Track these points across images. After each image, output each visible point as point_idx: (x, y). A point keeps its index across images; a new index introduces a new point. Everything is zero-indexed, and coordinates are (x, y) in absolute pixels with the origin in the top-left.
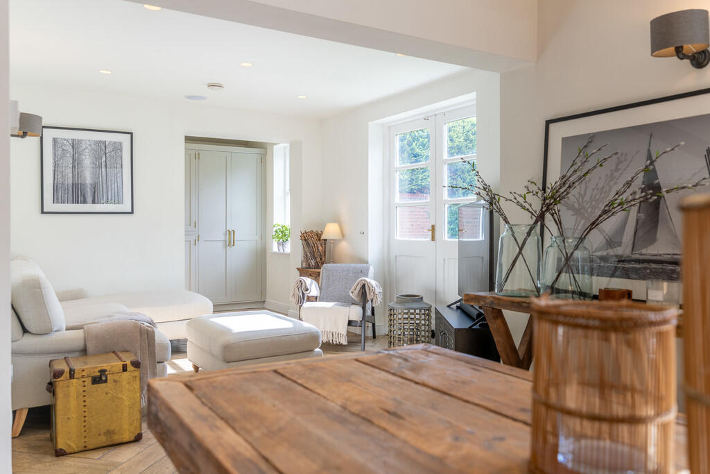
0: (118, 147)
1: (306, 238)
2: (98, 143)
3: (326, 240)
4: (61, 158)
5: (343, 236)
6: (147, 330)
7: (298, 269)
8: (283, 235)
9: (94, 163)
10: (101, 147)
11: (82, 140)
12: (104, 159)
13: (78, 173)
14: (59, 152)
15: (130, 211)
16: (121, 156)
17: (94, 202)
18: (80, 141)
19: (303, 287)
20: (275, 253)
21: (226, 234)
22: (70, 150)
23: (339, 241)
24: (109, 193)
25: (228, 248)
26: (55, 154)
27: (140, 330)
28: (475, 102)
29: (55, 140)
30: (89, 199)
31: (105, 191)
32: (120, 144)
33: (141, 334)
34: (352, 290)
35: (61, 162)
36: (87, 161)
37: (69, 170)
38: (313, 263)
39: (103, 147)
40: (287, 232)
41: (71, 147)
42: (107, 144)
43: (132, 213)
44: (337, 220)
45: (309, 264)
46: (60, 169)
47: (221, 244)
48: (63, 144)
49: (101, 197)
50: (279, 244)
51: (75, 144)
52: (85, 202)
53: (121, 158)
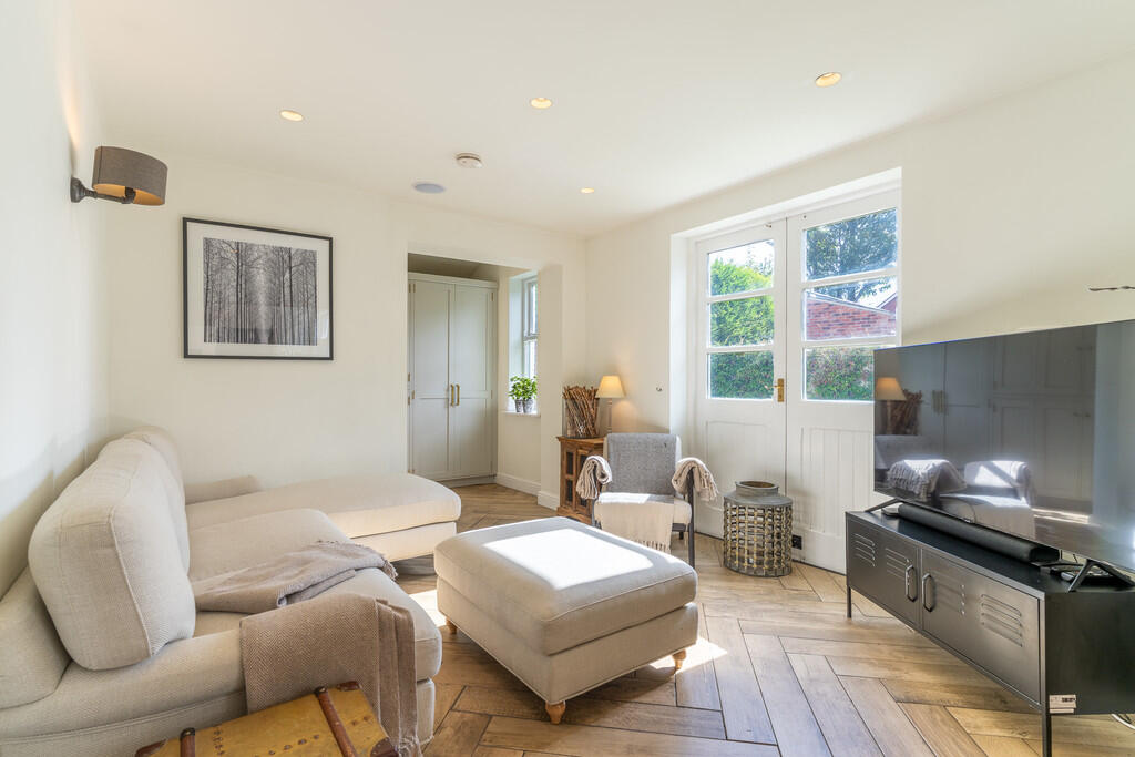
0: (309, 260)
1: (571, 396)
2: (278, 251)
3: (598, 399)
4: (217, 271)
5: (625, 394)
6: (396, 619)
7: (559, 438)
8: (524, 392)
9: (271, 281)
10: (282, 260)
11: (252, 245)
12: (287, 275)
13: (246, 296)
14: (215, 262)
15: (328, 356)
16: (315, 272)
17: (271, 341)
18: (249, 247)
19: (598, 472)
20: (512, 415)
21: (448, 390)
22: (234, 259)
23: (618, 400)
24: (296, 328)
25: (451, 408)
26: (207, 265)
27: (380, 619)
28: (900, 186)
29: (208, 243)
30: (264, 337)
31: (289, 325)
32: (313, 254)
33: (381, 630)
34: (674, 477)
35: (217, 276)
36: (261, 279)
37: (232, 291)
38: (581, 429)
39: (286, 257)
40: (530, 388)
41: (235, 255)
42: (292, 252)
43: (331, 358)
44: (613, 371)
45: (576, 433)
46: (217, 289)
47: (441, 403)
48: (221, 249)
49: (283, 333)
50: (517, 403)
51: (241, 251)
52: (257, 341)
53: (315, 275)
